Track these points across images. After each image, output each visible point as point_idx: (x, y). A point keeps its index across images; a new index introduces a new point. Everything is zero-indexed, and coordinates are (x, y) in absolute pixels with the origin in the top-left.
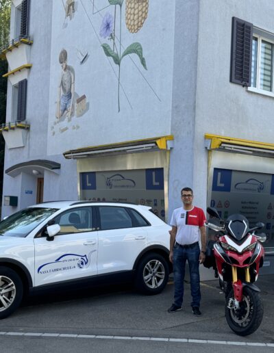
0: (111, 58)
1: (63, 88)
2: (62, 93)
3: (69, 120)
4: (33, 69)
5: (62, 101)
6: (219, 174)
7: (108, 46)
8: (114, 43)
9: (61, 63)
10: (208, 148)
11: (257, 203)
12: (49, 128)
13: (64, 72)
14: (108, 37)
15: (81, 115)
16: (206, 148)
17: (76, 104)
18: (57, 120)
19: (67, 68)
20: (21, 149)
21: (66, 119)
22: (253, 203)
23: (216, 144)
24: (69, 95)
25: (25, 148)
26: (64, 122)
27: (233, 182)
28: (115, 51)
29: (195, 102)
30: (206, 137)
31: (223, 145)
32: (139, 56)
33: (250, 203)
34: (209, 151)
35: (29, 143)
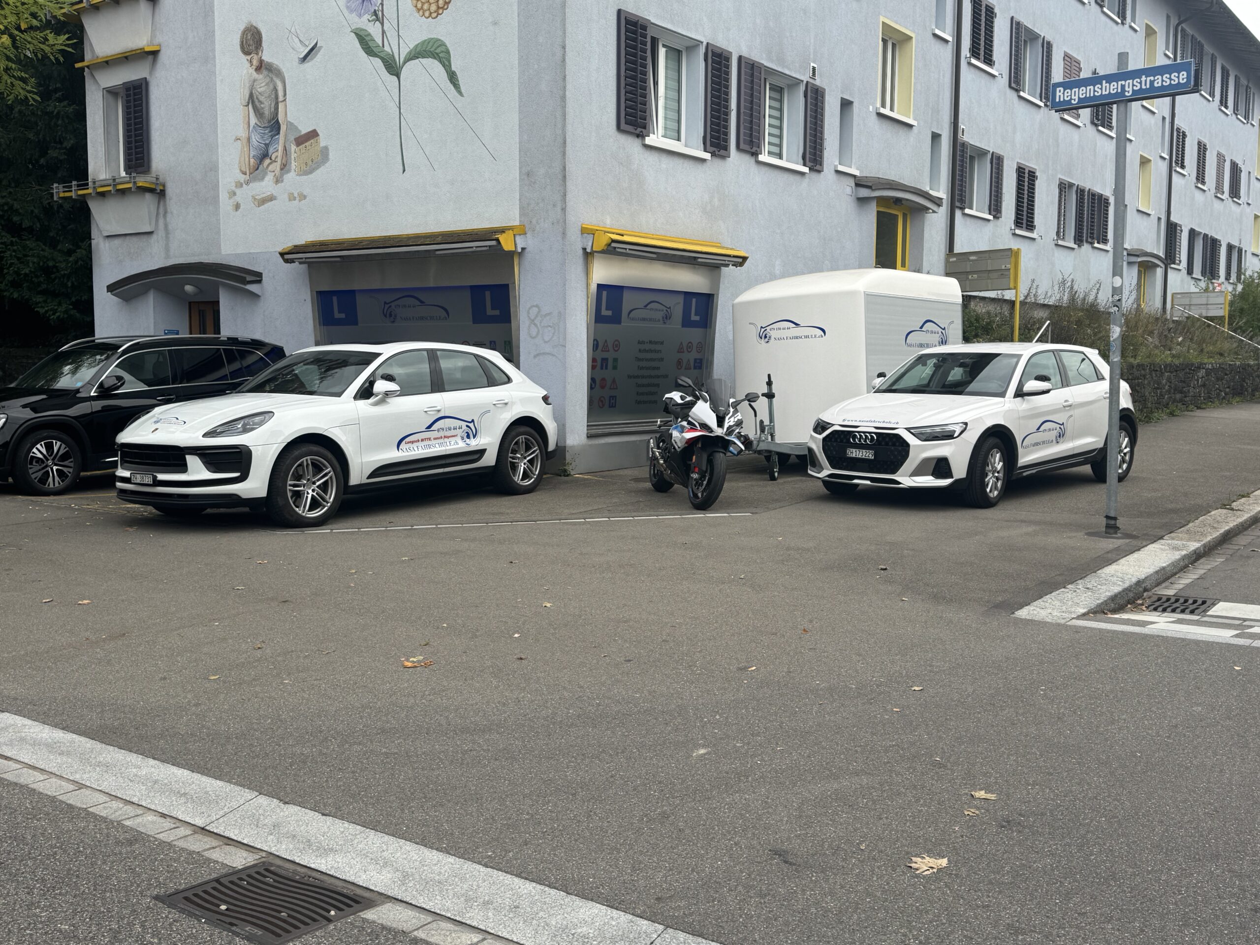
0: (378, 62)
1: (256, 109)
2: (253, 120)
3: (278, 180)
4: (163, 57)
5: (255, 139)
6: (605, 293)
7: (369, 35)
8: (383, 32)
9: (246, 52)
10: (589, 250)
11: (662, 343)
12: (223, 196)
13: (255, 75)
14: (367, 17)
15: (311, 172)
16: (584, 249)
17: (293, 147)
18: (242, 178)
19: (261, 66)
20: (145, 238)
21: (269, 177)
22: (656, 343)
23: (601, 242)
24: (274, 127)
25: (154, 237)
26: (263, 183)
27: (626, 308)
28: (387, 48)
29: (564, 168)
30: (584, 231)
31: (614, 245)
32: (444, 66)
33: (650, 342)
34: (588, 255)
35: (166, 226)
